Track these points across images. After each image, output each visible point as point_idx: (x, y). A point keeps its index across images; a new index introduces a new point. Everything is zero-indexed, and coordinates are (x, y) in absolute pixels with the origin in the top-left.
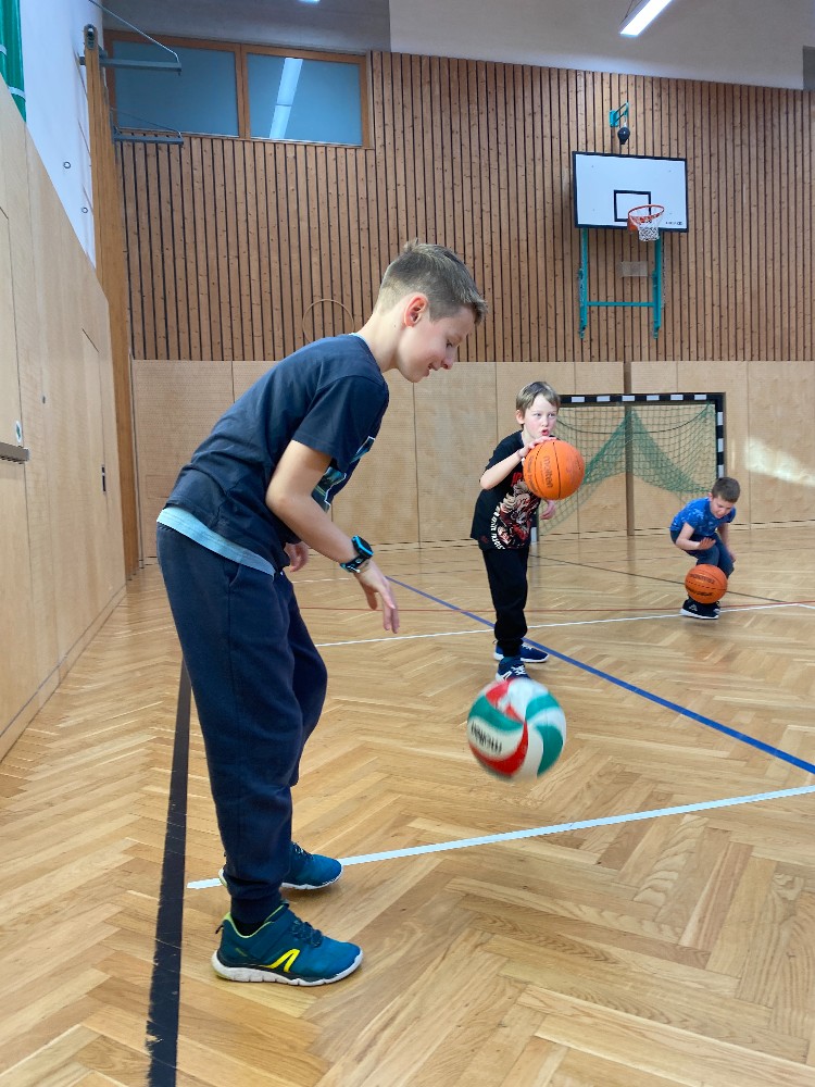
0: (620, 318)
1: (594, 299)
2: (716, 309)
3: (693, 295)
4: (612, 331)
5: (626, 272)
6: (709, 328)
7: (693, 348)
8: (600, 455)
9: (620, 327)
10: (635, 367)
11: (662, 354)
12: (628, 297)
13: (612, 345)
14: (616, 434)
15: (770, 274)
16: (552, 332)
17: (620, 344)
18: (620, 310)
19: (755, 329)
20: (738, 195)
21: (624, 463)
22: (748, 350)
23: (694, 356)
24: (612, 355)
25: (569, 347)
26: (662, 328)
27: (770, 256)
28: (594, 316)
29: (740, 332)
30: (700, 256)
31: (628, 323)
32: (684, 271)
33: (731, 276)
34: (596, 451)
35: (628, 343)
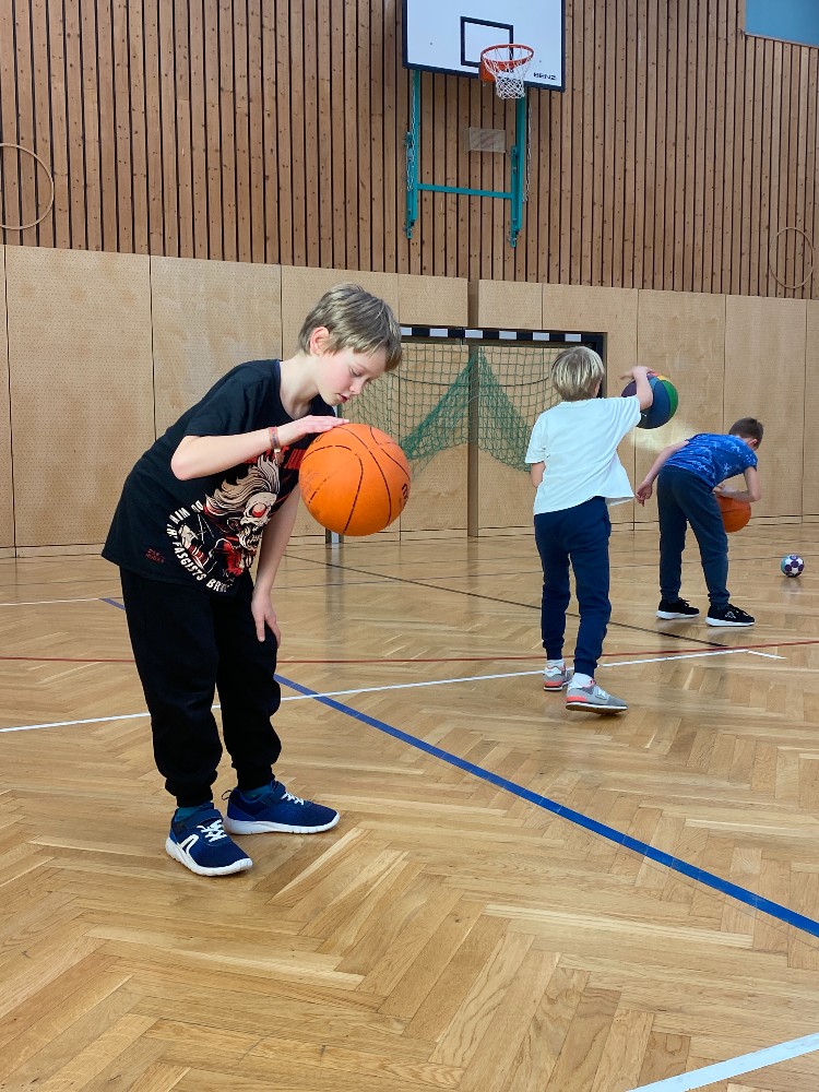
0: (463, 213)
1: (428, 179)
2: (597, 209)
3: (566, 186)
4: (452, 231)
5: (475, 145)
6: (587, 237)
7: (565, 266)
8: (433, 416)
9: (463, 226)
10: (486, 288)
11: (522, 271)
12: (476, 182)
13: (451, 252)
14: (456, 385)
15: (671, 164)
16: (365, 226)
17: (464, 251)
18: (464, 200)
19: (649, 243)
20: (632, 45)
21: (465, 430)
22: (638, 272)
23: (565, 276)
24: (452, 267)
25: (391, 250)
26: (522, 233)
27: (671, 138)
28: (428, 207)
29: (628, 246)
30: (578, 130)
31: (476, 222)
32: (555, 149)
33: (620, 162)
34: (427, 411)
35: (475, 251)
